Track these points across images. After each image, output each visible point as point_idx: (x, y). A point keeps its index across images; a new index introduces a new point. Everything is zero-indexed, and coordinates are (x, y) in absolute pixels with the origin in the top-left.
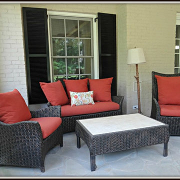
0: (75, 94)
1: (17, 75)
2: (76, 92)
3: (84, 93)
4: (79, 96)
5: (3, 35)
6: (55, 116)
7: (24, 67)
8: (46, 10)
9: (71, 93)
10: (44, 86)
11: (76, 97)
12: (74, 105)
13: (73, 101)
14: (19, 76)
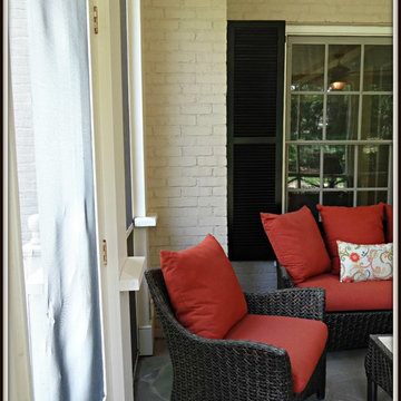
0: (353, 248)
1: (206, 191)
2: (354, 243)
3: (378, 246)
4: (365, 254)
5: (181, 93)
6: (309, 317)
7: (225, 171)
8: (282, 24)
9: (342, 246)
10: (272, 224)
11: (355, 258)
12: (348, 278)
13: (347, 268)
14: (211, 195)
